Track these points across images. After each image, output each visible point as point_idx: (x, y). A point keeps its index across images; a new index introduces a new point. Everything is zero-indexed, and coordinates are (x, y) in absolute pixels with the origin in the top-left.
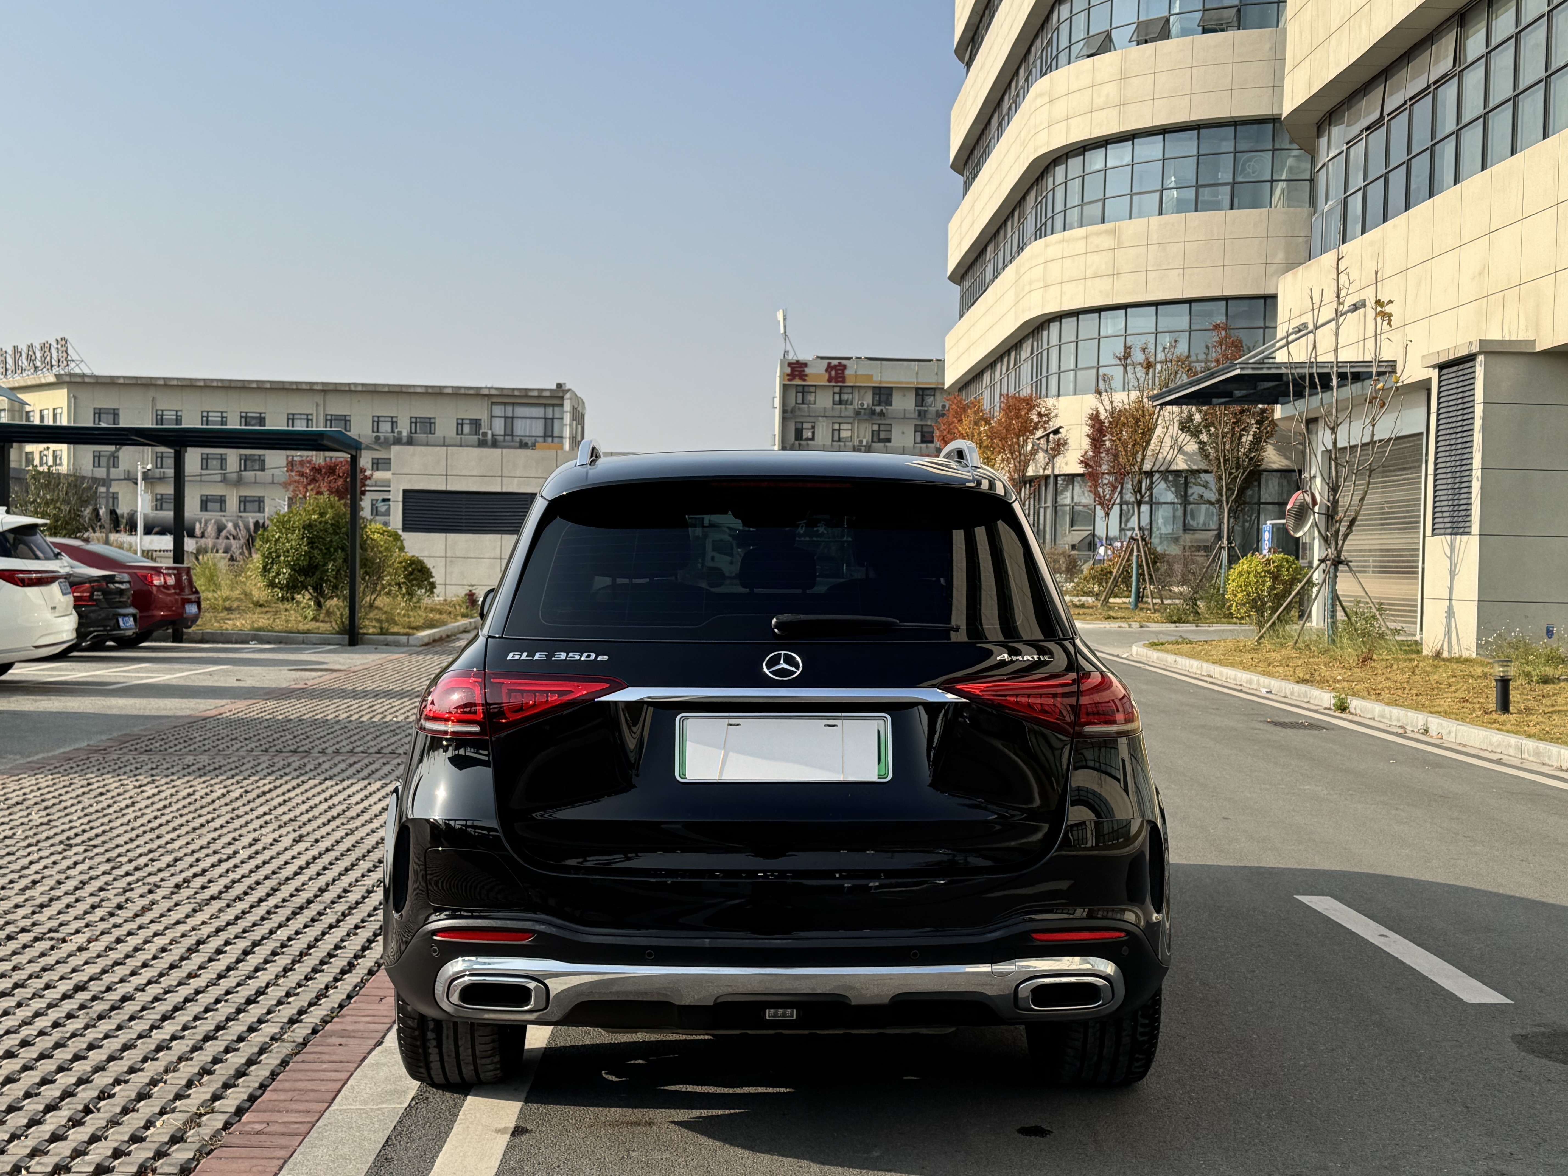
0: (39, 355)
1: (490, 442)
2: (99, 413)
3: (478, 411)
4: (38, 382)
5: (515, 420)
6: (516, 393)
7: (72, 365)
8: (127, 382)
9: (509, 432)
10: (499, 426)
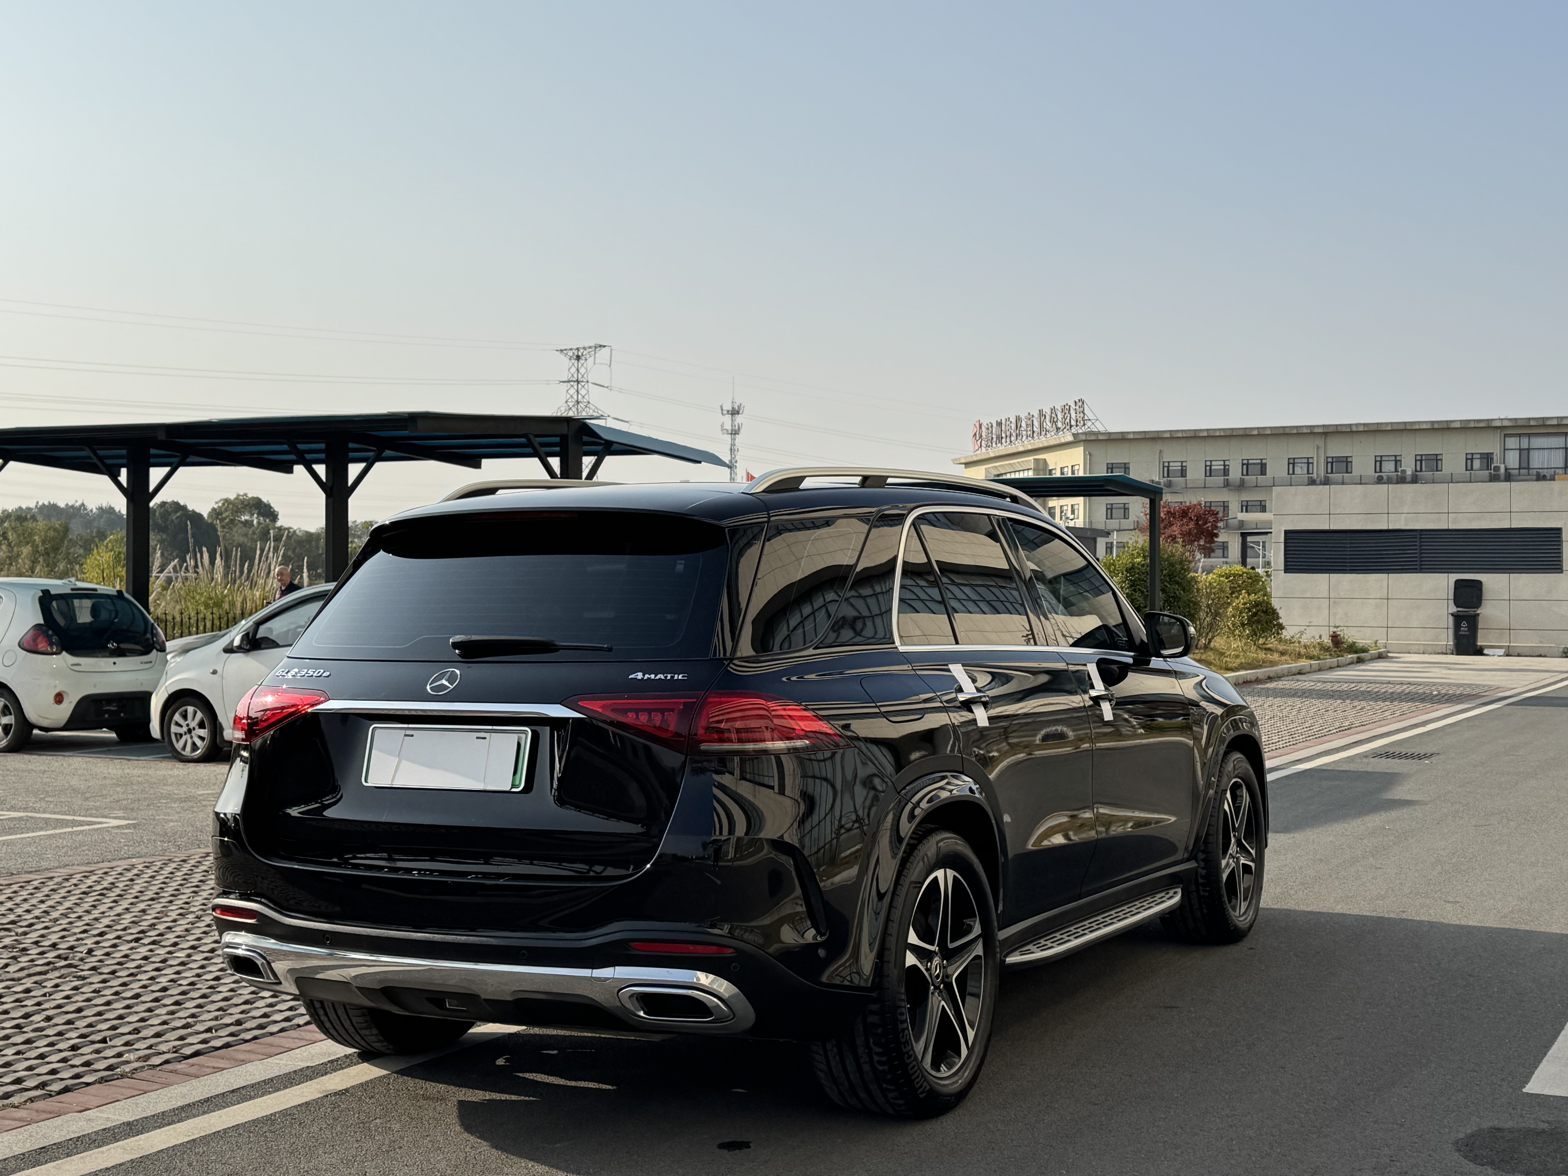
0: (1060, 416)
1: (1502, 477)
2: (1111, 467)
3: (1490, 445)
4: (1058, 442)
5: (1531, 452)
6: (1532, 423)
7: (1089, 424)
8: (1136, 437)
9: (1525, 464)
10: (1513, 459)
